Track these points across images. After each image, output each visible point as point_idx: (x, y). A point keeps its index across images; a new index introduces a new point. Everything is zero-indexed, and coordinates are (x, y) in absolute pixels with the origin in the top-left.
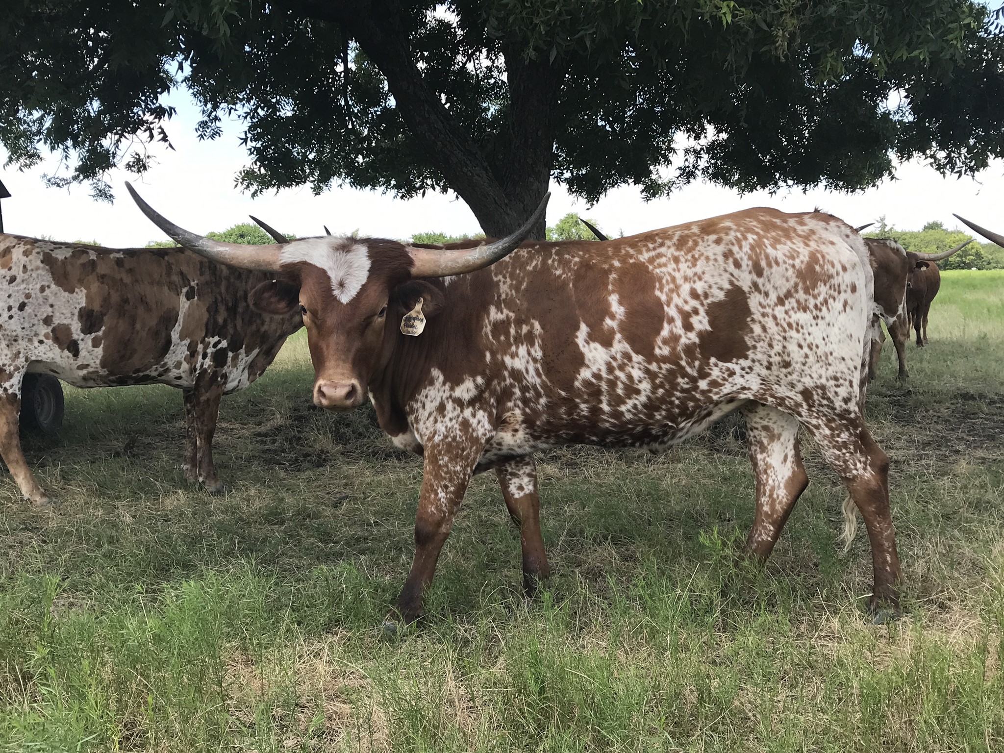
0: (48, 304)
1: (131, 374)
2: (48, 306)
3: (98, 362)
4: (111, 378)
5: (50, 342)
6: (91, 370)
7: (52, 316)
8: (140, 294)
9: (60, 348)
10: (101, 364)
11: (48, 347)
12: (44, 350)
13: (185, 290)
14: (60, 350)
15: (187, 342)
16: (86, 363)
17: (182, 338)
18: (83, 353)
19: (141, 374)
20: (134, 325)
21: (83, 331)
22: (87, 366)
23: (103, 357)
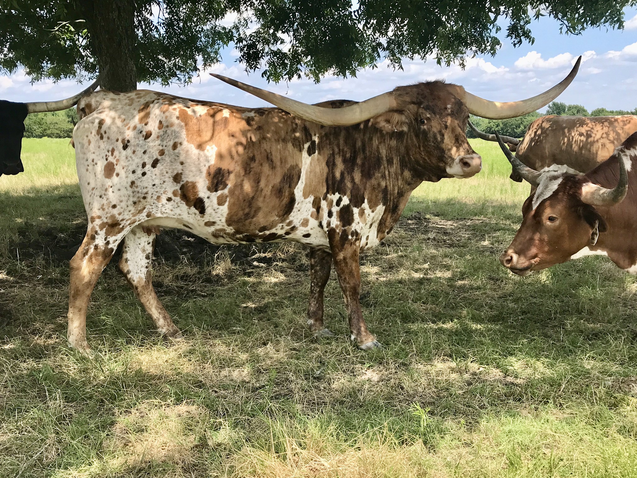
0: (179, 161)
1: (257, 232)
2: (179, 164)
3: (224, 220)
4: (238, 236)
5: (178, 199)
6: (218, 227)
7: (181, 174)
8: (265, 150)
9: (187, 204)
10: (226, 221)
11: (175, 203)
12: (171, 207)
13: (306, 146)
14: (187, 207)
15: (311, 199)
16: (212, 220)
17: (305, 196)
18: (208, 210)
19: (267, 233)
20: (258, 182)
21: (209, 189)
22: (214, 223)
23: (228, 214)
